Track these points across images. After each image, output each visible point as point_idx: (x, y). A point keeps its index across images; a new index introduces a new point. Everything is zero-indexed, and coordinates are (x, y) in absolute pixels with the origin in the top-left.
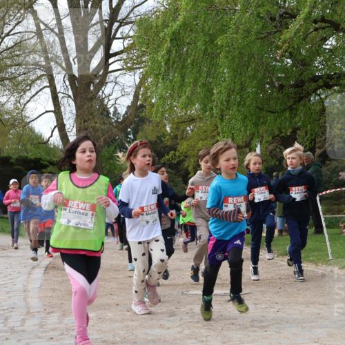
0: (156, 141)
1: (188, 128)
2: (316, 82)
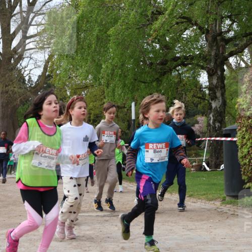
1: (83, 93)
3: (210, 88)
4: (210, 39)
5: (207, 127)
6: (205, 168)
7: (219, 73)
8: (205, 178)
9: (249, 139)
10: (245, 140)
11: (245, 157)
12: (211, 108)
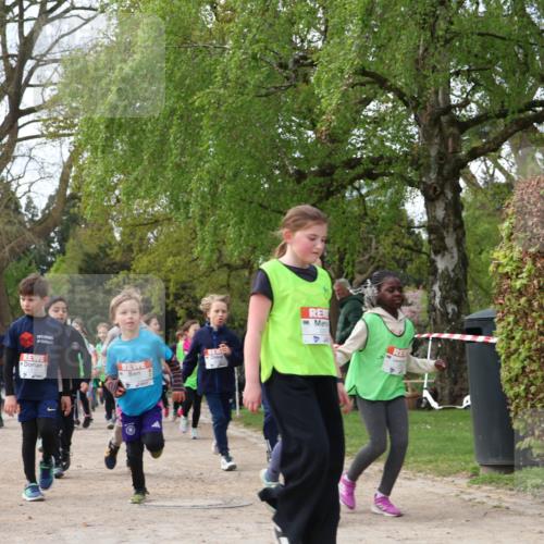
0: (98, 255)
1: (150, 235)
2: (352, 168)
3: (431, 228)
4: (425, 120)
5: (428, 312)
6: (428, 403)
7: (450, 195)
8: (430, 424)
9: (524, 341)
10: (513, 342)
11: (516, 380)
12: (434, 271)
